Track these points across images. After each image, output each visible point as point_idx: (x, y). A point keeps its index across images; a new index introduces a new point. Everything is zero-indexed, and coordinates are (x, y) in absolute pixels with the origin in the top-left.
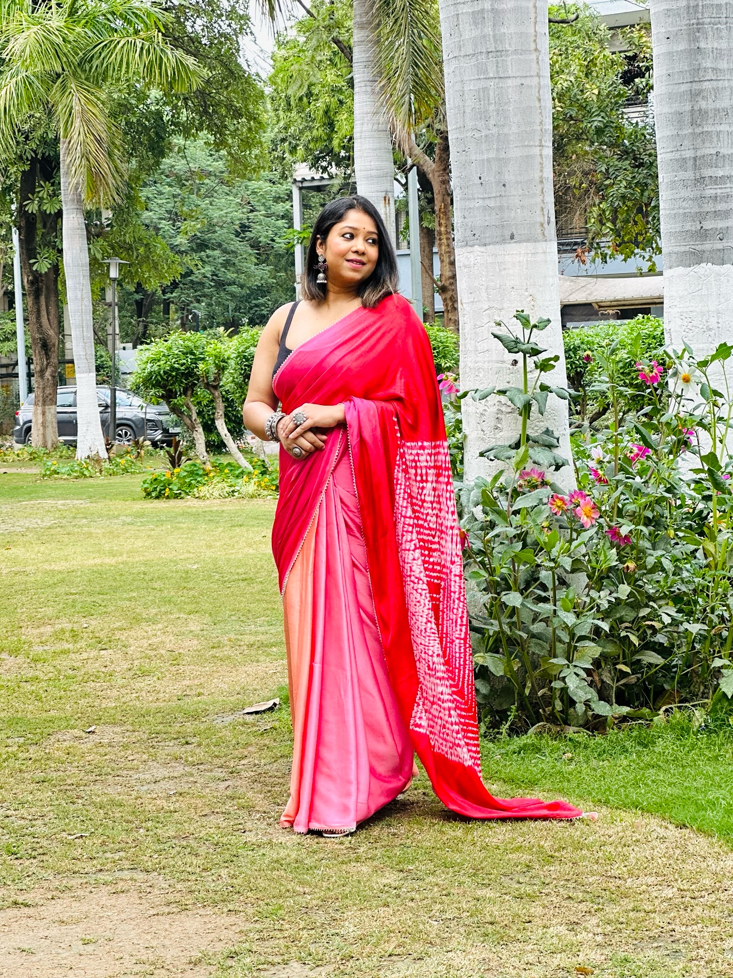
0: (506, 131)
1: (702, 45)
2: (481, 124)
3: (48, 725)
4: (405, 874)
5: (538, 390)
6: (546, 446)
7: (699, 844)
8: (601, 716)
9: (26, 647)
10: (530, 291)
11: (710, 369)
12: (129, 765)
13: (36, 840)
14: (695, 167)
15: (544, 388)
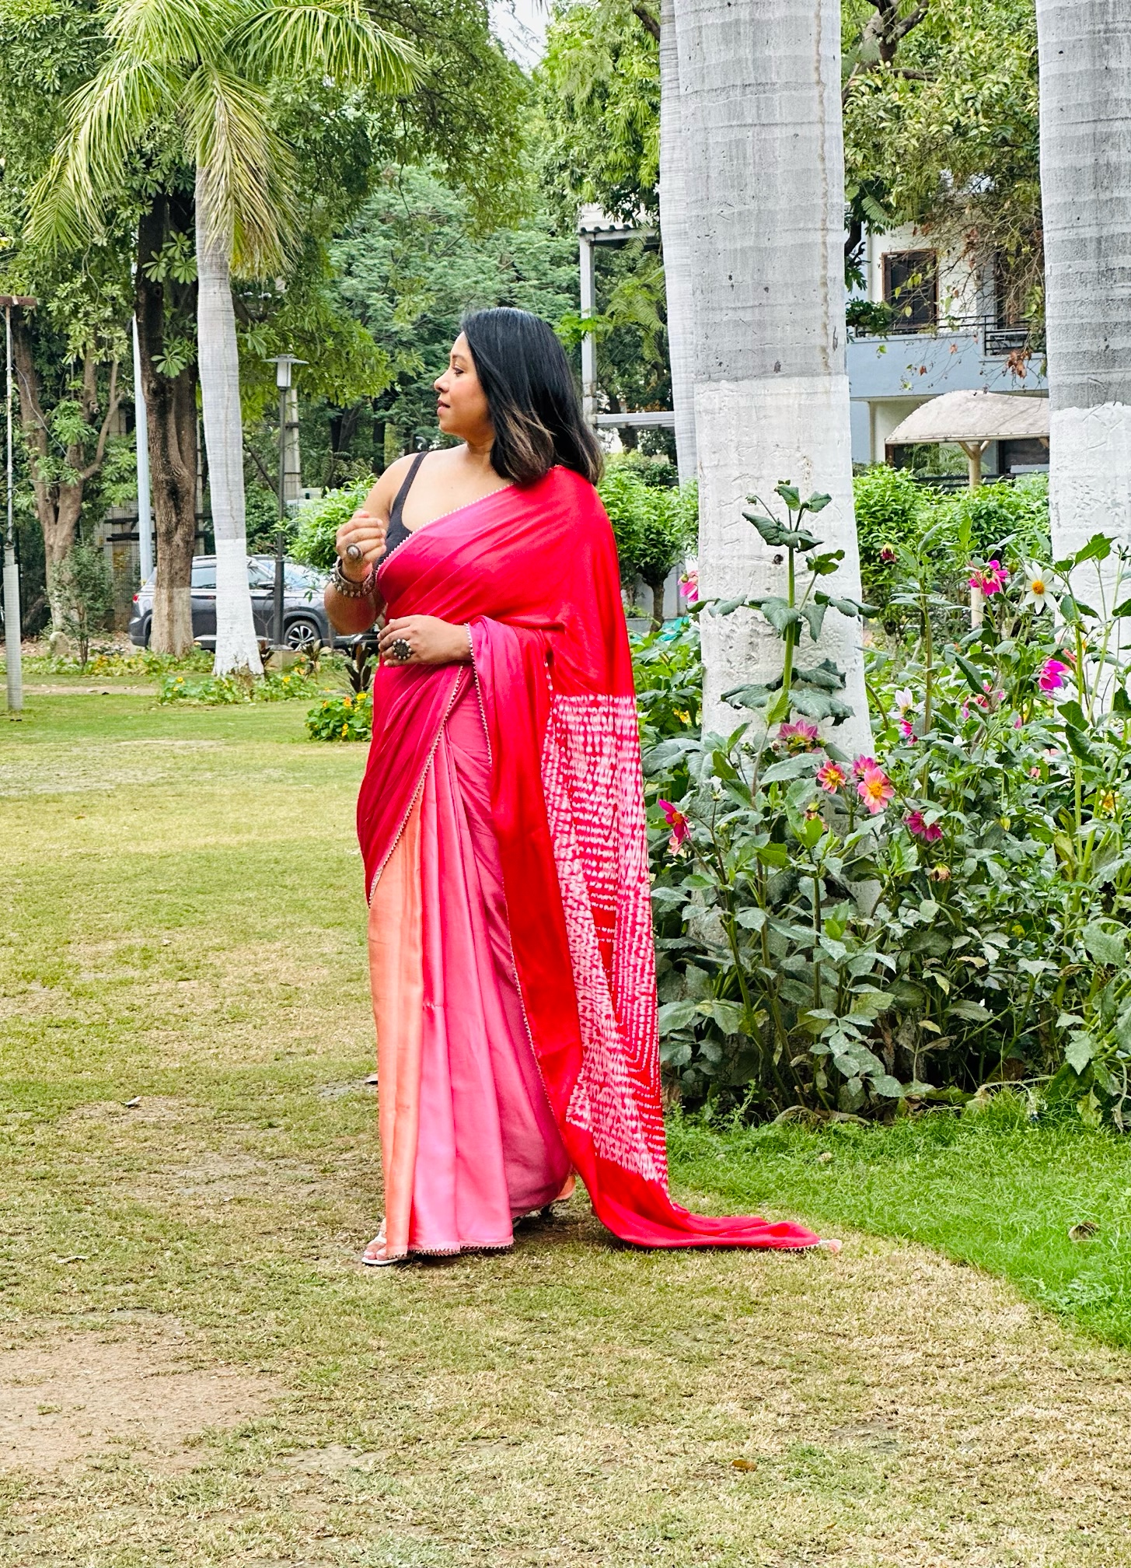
0: (770, 205)
1: (1113, 64)
2: (732, 195)
3: (71, 1093)
4: (533, 1324)
5: (813, 603)
6: (823, 687)
7: (980, 1288)
8: (887, 1099)
9: (70, 973)
10: (804, 451)
11: (1076, 574)
12: (177, 1156)
13: (9, 1264)
14: (1100, 253)
15: (822, 599)
